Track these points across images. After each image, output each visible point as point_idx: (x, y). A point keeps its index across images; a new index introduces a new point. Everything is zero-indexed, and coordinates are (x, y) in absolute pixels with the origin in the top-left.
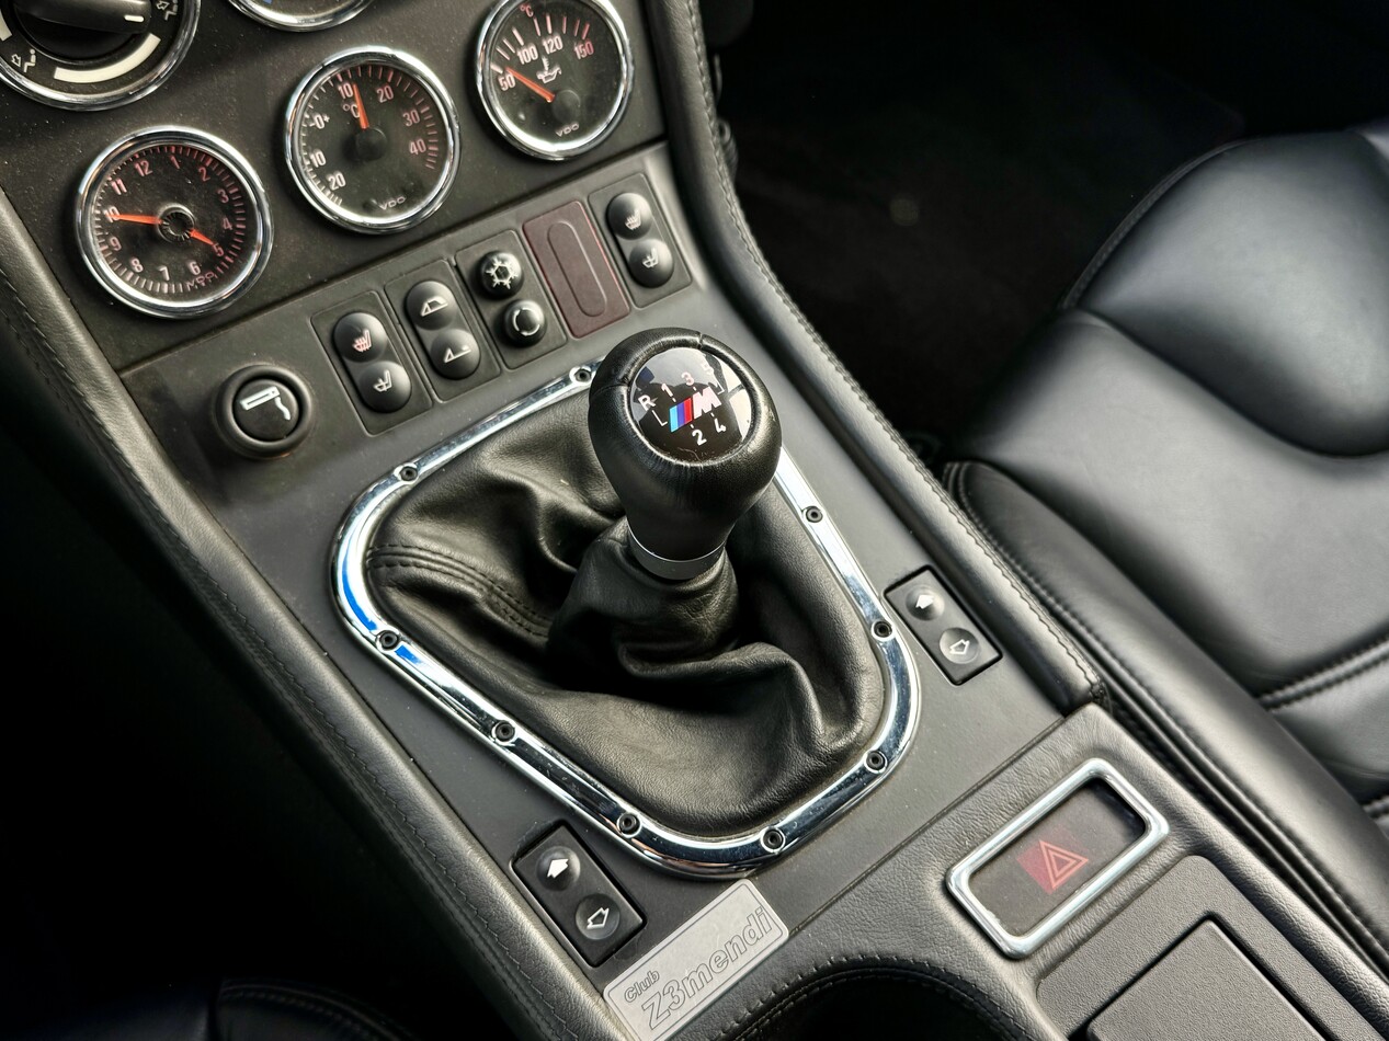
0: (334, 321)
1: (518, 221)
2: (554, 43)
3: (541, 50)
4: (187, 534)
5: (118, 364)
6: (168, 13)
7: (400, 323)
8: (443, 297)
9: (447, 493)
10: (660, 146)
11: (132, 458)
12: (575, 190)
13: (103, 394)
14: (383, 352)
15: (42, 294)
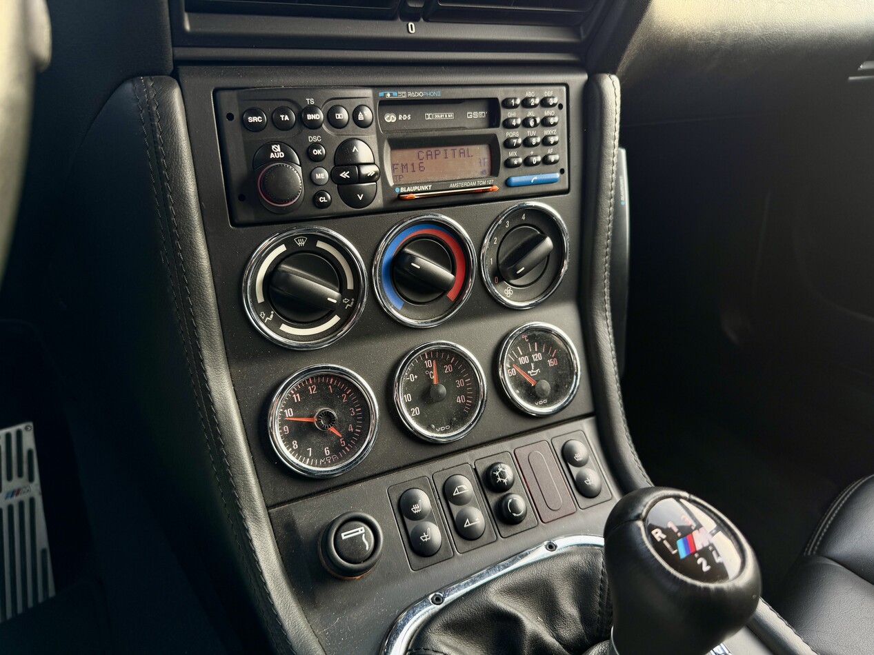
0: (402, 492)
1: (512, 448)
2: (538, 357)
3: (531, 359)
4: (288, 624)
5: (270, 503)
6: (348, 305)
7: (439, 499)
8: (466, 486)
9: (464, 614)
10: (591, 419)
11: (264, 565)
12: (544, 435)
13: (257, 520)
14: (428, 515)
15: (238, 449)
